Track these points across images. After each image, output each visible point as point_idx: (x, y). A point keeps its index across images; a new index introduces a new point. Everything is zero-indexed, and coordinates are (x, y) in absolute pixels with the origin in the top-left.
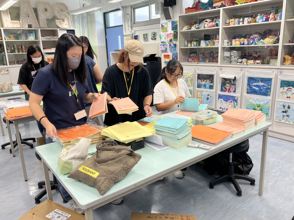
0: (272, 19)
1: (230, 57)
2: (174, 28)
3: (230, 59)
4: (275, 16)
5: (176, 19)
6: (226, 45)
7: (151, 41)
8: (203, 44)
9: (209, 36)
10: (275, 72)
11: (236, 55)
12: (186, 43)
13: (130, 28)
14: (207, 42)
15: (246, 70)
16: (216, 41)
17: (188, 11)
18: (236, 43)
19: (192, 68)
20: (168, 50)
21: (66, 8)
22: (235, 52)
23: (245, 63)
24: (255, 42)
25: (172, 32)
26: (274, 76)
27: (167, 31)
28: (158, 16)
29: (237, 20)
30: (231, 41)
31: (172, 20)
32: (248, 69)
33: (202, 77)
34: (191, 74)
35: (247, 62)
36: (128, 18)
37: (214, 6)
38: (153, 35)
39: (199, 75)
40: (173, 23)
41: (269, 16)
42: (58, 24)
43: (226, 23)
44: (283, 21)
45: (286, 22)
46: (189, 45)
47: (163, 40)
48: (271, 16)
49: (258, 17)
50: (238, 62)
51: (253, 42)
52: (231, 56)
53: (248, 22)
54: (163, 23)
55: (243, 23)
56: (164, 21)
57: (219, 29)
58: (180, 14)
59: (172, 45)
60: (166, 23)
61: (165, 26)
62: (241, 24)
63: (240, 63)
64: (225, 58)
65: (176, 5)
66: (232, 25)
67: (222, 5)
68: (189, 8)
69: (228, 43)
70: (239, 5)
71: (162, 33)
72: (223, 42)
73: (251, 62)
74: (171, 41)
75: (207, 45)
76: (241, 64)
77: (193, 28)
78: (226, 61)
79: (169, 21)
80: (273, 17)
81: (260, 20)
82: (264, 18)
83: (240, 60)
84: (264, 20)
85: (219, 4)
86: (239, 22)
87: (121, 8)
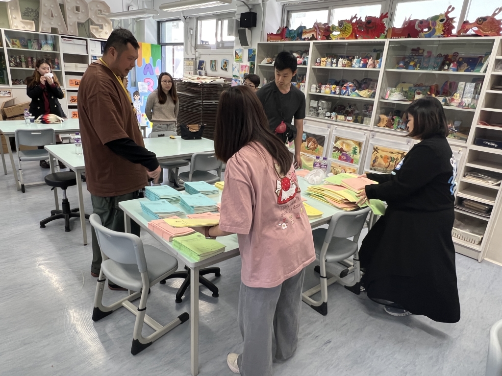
0: (371, 66)
1: (317, 109)
2: (251, 58)
3: (317, 111)
4: (374, 62)
5: (255, 47)
6: (313, 91)
7: (219, 71)
10: (366, 134)
11: (325, 107)
13: (193, 49)
15: (334, 128)
16: (303, 84)
17: (271, 39)
18: (326, 91)
22: (324, 102)
23: (334, 119)
24: (348, 93)
25: (248, 64)
26: (365, 140)
27: (241, 61)
28: (233, 38)
29: (329, 60)
30: (320, 87)
31: (249, 47)
32: (337, 126)
35: (337, 117)
36: (191, 35)
37: (303, 37)
38: (223, 64)
40: (250, 51)
41: (367, 61)
42: (93, 32)
43: (316, 62)
44: (382, 70)
45: (386, 73)
47: (236, 73)
48: (370, 62)
49: (355, 60)
50: (325, 116)
51: (345, 93)
52: (318, 107)
53: (344, 66)
54: (237, 50)
55: (337, 66)
56: (238, 47)
57: (306, 69)
58: (261, 41)
60: (241, 51)
61: (240, 54)
62: (334, 67)
63: (328, 117)
64: (311, 109)
66: (322, 66)
67: (313, 38)
69: (316, 89)
71: (235, 62)
72: (310, 88)
73: (342, 119)
74: (245, 75)
76: (329, 119)
78: (312, 113)
79: (245, 48)
80: (372, 62)
81: (357, 65)
82: (362, 62)
83: (328, 114)
84: (361, 65)
85: (309, 36)
86: (332, 63)
87: (182, 18)
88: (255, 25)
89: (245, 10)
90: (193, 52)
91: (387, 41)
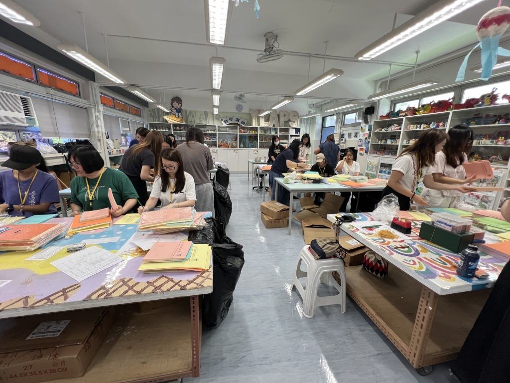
0: (442, 126)
2: (370, 130)
4: (444, 124)
5: (372, 123)
6: (405, 143)
7: (353, 138)
8: (389, 142)
9: (394, 136)
12: (377, 141)
13: (340, 128)
14: (393, 141)
17: (382, 118)
19: (378, 159)
20: (363, 145)
21: (298, 114)
25: (368, 132)
27: (364, 131)
28: (360, 121)
29: (415, 126)
30: (409, 141)
31: (369, 124)
33: (384, 166)
34: (376, 163)
36: (339, 121)
37: (400, 115)
38: (355, 134)
39: (382, 164)
40: (370, 126)
41: (439, 124)
42: (290, 124)
43: (407, 128)
44: (448, 127)
46: (379, 142)
47: (361, 138)
48: (441, 124)
49: (432, 124)
53: (424, 128)
55: (420, 128)
56: (363, 125)
57: (400, 132)
58: (376, 120)
59: (367, 142)
60: (365, 126)
61: (364, 128)
62: (418, 129)
66: (411, 129)
67: (406, 115)
68: (382, 116)
70: (419, 115)
72: (402, 142)
74: (366, 138)
75: (392, 142)
77: (383, 131)
79: (367, 125)
82: (435, 125)
85: (403, 114)
86: (417, 127)
87: (335, 114)
88: (373, 113)
89: (368, 106)
90: (340, 130)
91: (451, 112)
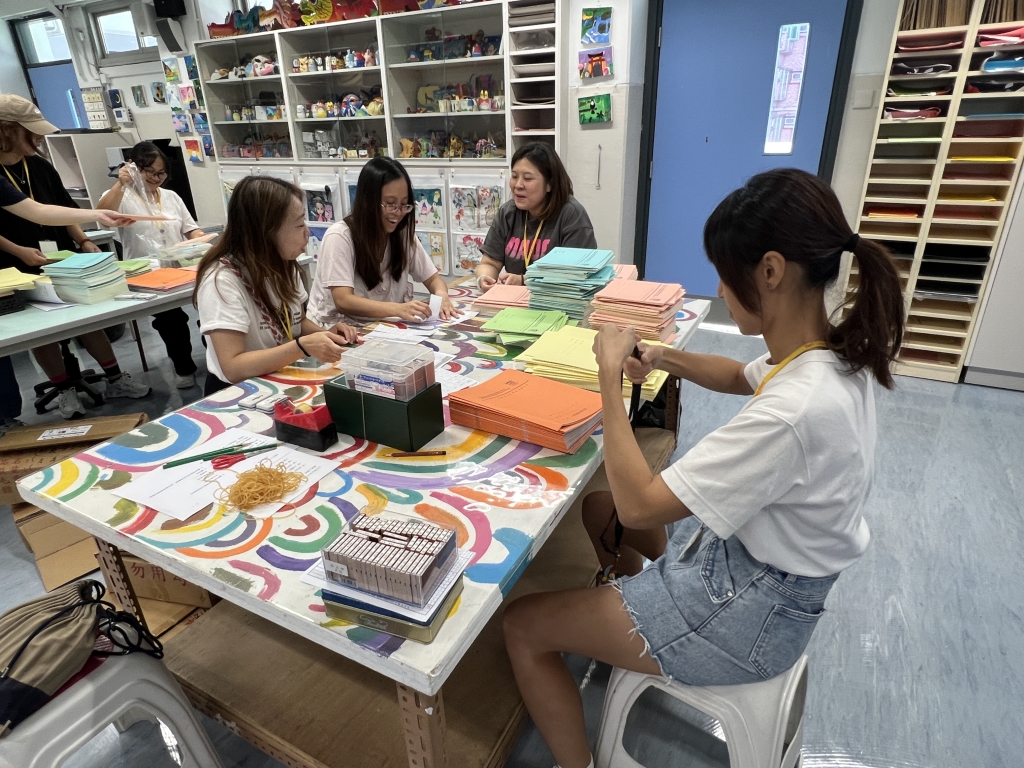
0: (370, 63)
2: (193, 74)
3: (317, 148)
5: (193, 52)
6: (301, 117)
8: (261, 115)
9: (269, 95)
11: (325, 140)
12: (228, 112)
13: (93, 69)
14: (270, 109)
15: (344, 171)
16: (282, 107)
17: (215, 33)
18: (319, 113)
20: (192, 128)
22: (322, 132)
23: (342, 157)
24: (351, 111)
25: (191, 83)
27: (178, 80)
30: (309, 108)
31: (184, 52)
32: (347, 168)
35: (345, 154)
36: (82, 42)
37: (262, 24)
40: (189, 60)
41: (363, 56)
43: (294, 67)
44: (382, 67)
45: (390, 71)
46: (236, 116)
47: (174, 102)
48: (366, 56)
50: (329, 155)
51: (346, 111)
53: (333, 67)
54: (167, 60)
55: (324, 69)
56: (166, 55)
57: (280, 81)
58: (200, 40)
59: (198, 117)
61: (173, 68)
62: (320, 71)
63: (334, 155)
65: (185, 14)
66: (304, 72)
67: (277, 26)
68: (215, 25)
69: (305, 112)
70: (309, 27)
71: (170, 84)
73: (352, 155)
74: (192, 105)
76: (335, 158)
77: (233, 77)
78: (309, 153)
80: (369, 57)
81: (350, 64)
82: (355, 58)
83: (333, 151)
84: (355, 63)
85: (270, 21)
86: (317, 64)
87: (55, 11)
88: (183, 11)
90: (96, 76)
91: (378, 19)
